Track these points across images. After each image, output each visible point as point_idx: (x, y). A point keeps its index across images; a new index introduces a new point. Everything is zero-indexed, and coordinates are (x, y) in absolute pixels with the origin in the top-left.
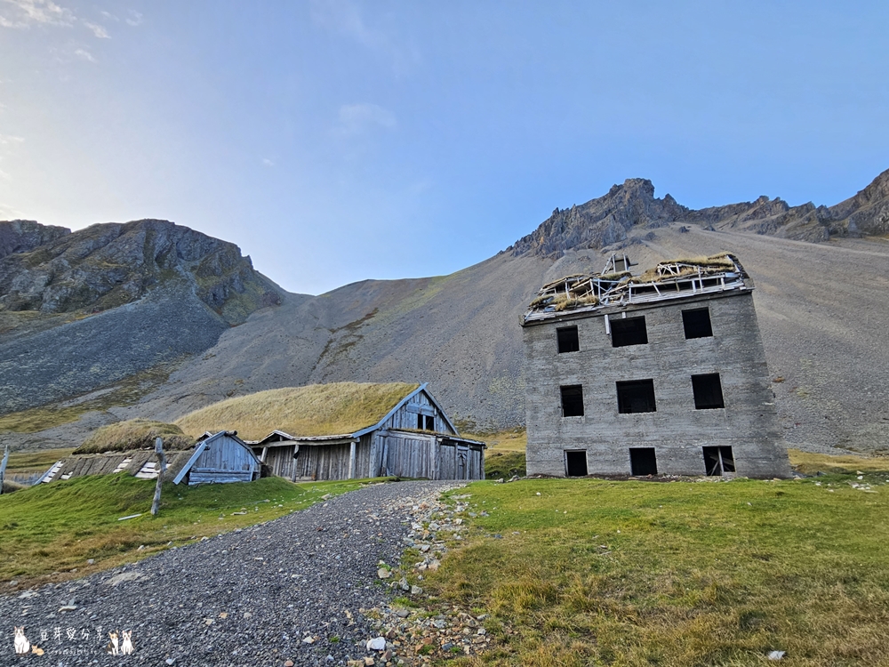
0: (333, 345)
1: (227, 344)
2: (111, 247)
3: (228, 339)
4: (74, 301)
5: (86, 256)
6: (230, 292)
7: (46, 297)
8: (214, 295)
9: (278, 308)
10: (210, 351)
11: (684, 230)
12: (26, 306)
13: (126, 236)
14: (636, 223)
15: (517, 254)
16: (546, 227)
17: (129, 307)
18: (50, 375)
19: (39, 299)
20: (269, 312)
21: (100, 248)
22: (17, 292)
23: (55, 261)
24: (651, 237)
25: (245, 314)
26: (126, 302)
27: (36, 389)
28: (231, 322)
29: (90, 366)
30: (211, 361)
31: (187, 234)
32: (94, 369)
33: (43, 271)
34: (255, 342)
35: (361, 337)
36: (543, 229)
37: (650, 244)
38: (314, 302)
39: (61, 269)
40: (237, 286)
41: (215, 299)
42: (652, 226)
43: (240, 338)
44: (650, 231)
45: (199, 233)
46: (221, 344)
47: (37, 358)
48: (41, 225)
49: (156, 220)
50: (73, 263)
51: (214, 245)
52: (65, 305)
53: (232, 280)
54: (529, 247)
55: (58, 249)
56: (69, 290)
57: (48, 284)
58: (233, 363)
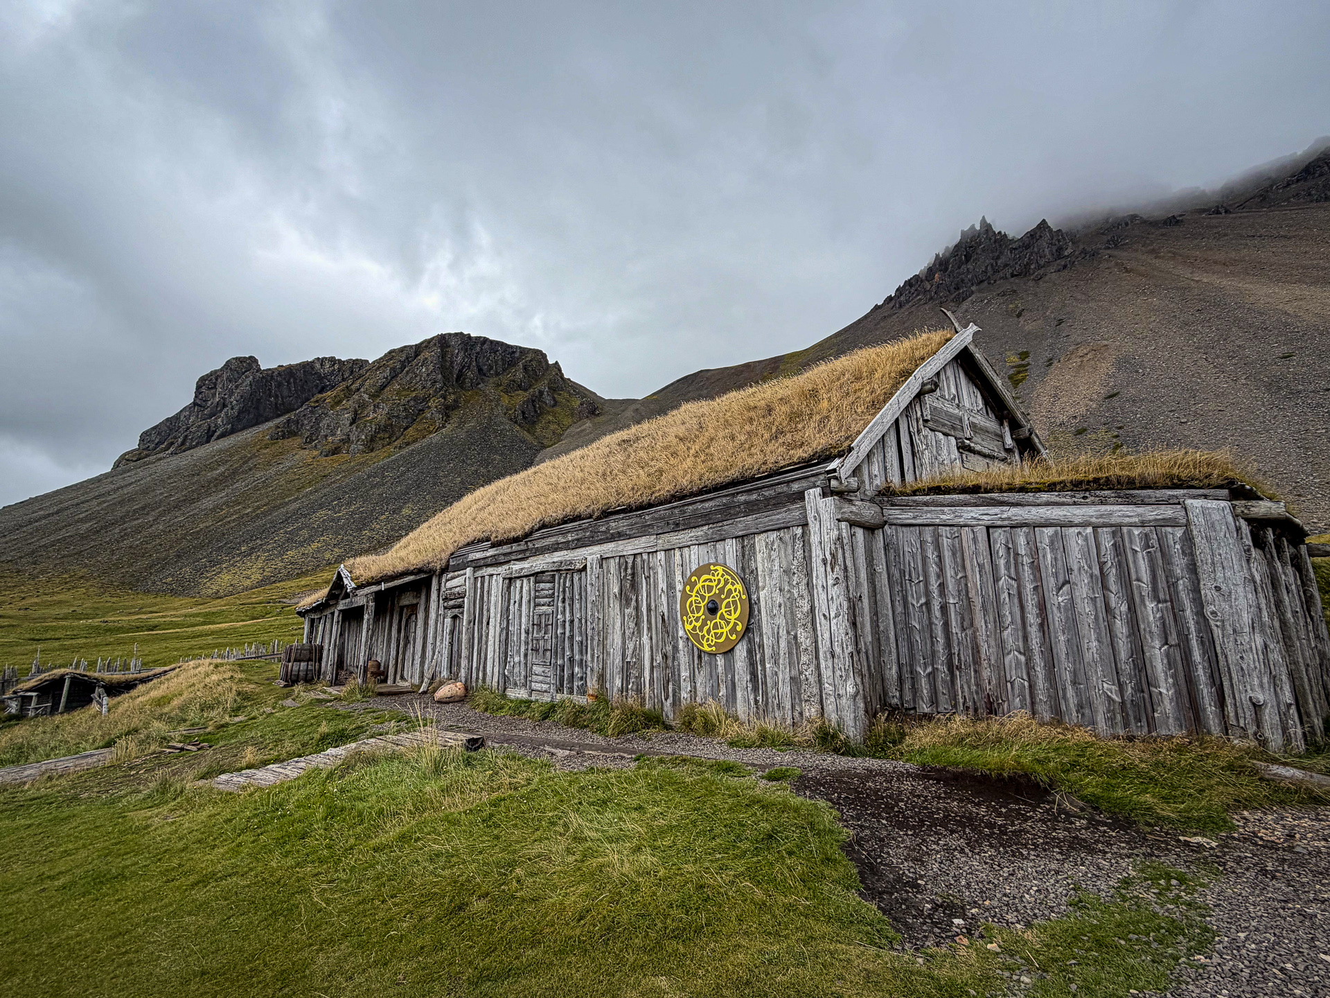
2: (407, 372)
4: (380, 439)
5: (385, 387)
6: (540, 408)
7: (353, 438)
8: (523, 413)
9: (597, 420)
12: (336, 451)
13: (421, 357)
15: (902, 305)
17: (435, 438)
18: (363, 523)
19: (347, 440)
20: (588, 424)
21: (396, 376)
22: (326, 436)
23: (356, 397)
25: (559, 431)
26: (430, 432)
27: (351, 538)
28: (545, 442)
29: (400, 508)
31: (486, 346)
32: (405, 511)
33: (346, 409)
38: (639, 407)
39: (363, 406)
40: (548, 399)
41: (524, 418)
45: (498, 343)
47: (349, 504)
48: (339, 360)
49: (450, 334)
50: (373, 396)
51: (517, 355)
52: (370, 445)
53: (541, 393)
54: (917, 292)
55: (357, 385)
56: (374, 427)
57: (353, 422)
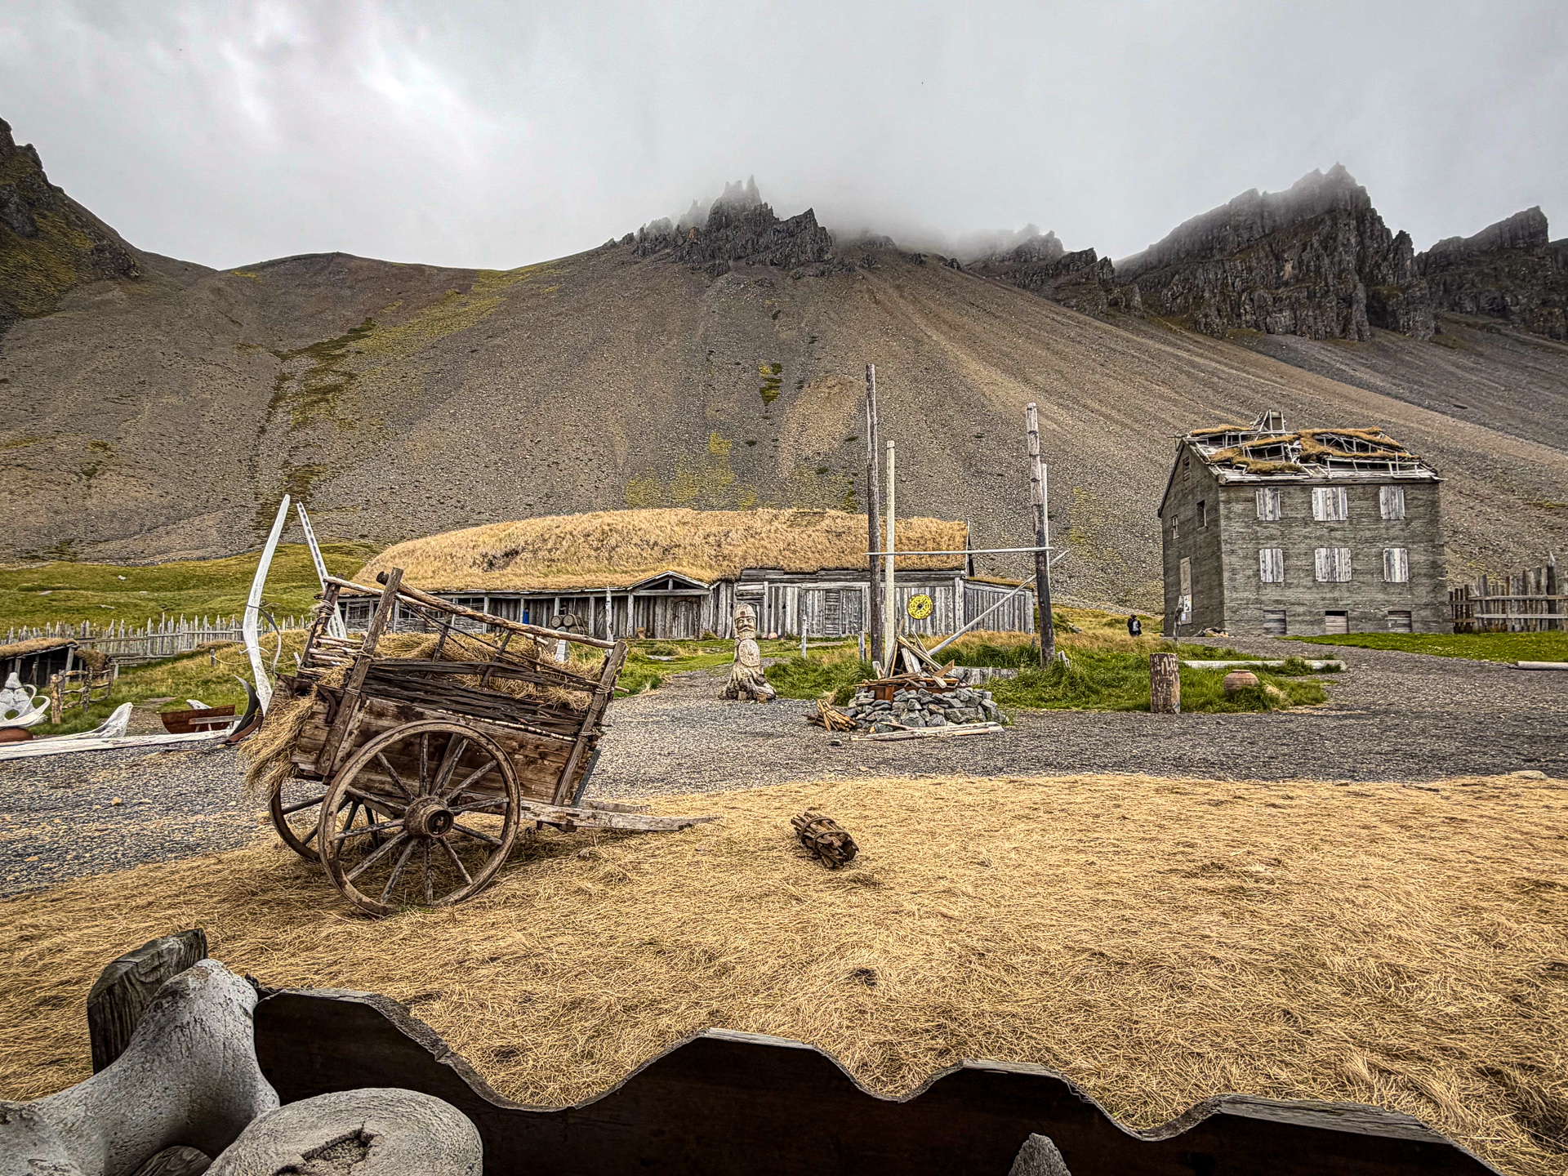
0: (292, 387)
9: (135, 288)
20: (116, 293)
25: (51, 290)
35: (352, 376)
38: (221, 284)
40: (17, 218)
43: (62, 346)
46: (13, 355)
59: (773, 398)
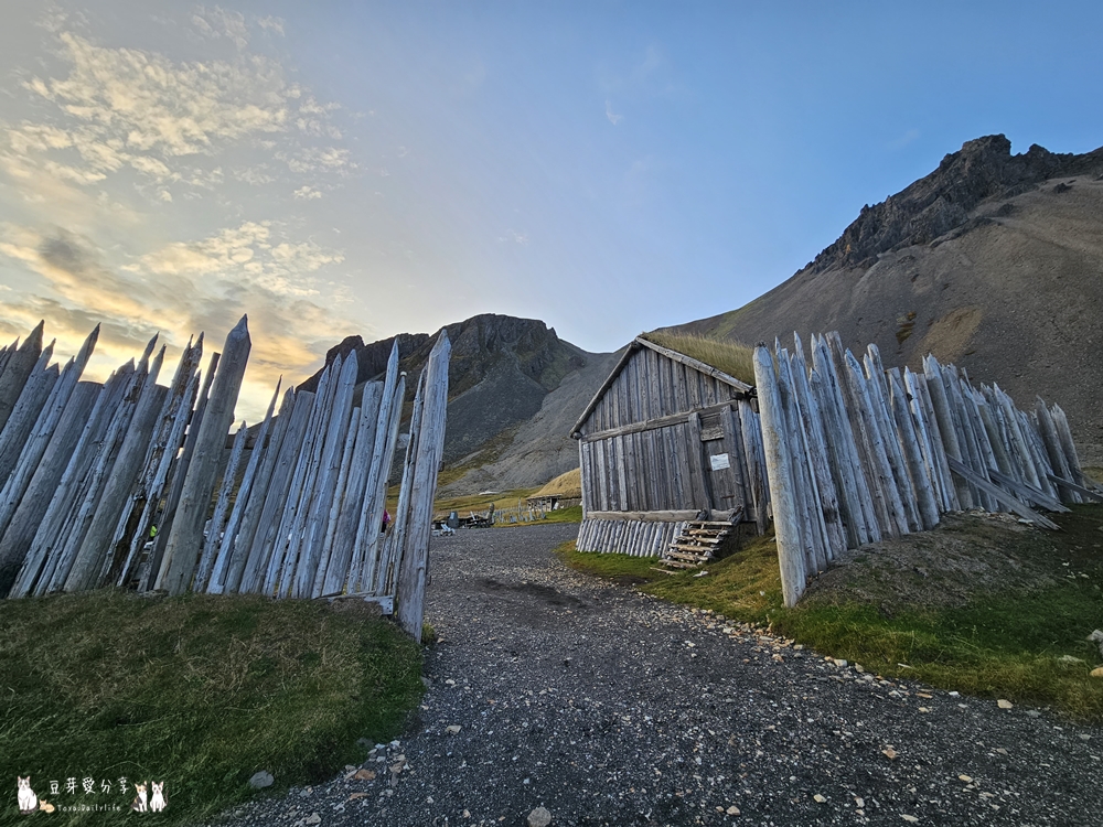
1: (549, 407)
3: (550, 402)
6: (544, 363)
8: (533, 368)
9: (583, 370)
10: (538, 415)
11: (1062, 189)
13: (465, 332)
14: (983, 195)
15: (819, 271)
16: (852, 231)
20: (576, 375)
24: (1007, 211)
25: (558, 380)
28: (548, 388)
30: (540, 423)
31: (505, 321)
34: (571, 402)
36: (849, 235)
37: (1005, 220)
40: (548, 356)
42: (1011, 194)
43: (558, 401)
44: (1005, 202)
45: (513, 318)
46: (544, 409)
53: (543, 352)
54: (833, 259)
58: (556, 423)
59: (906, 338)
